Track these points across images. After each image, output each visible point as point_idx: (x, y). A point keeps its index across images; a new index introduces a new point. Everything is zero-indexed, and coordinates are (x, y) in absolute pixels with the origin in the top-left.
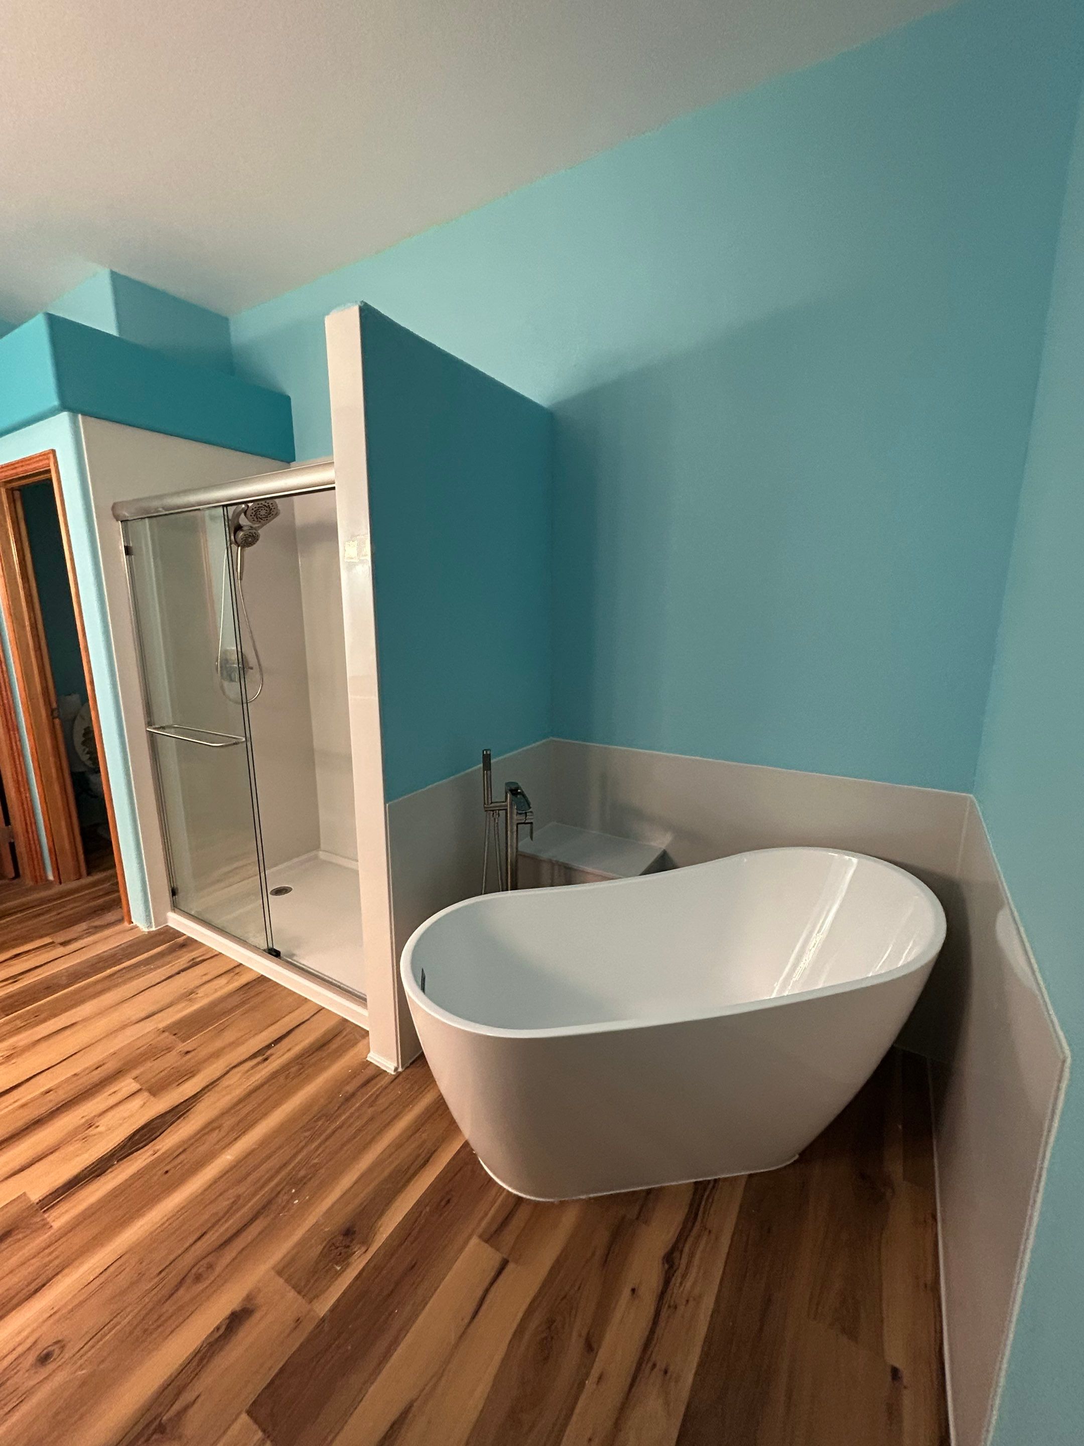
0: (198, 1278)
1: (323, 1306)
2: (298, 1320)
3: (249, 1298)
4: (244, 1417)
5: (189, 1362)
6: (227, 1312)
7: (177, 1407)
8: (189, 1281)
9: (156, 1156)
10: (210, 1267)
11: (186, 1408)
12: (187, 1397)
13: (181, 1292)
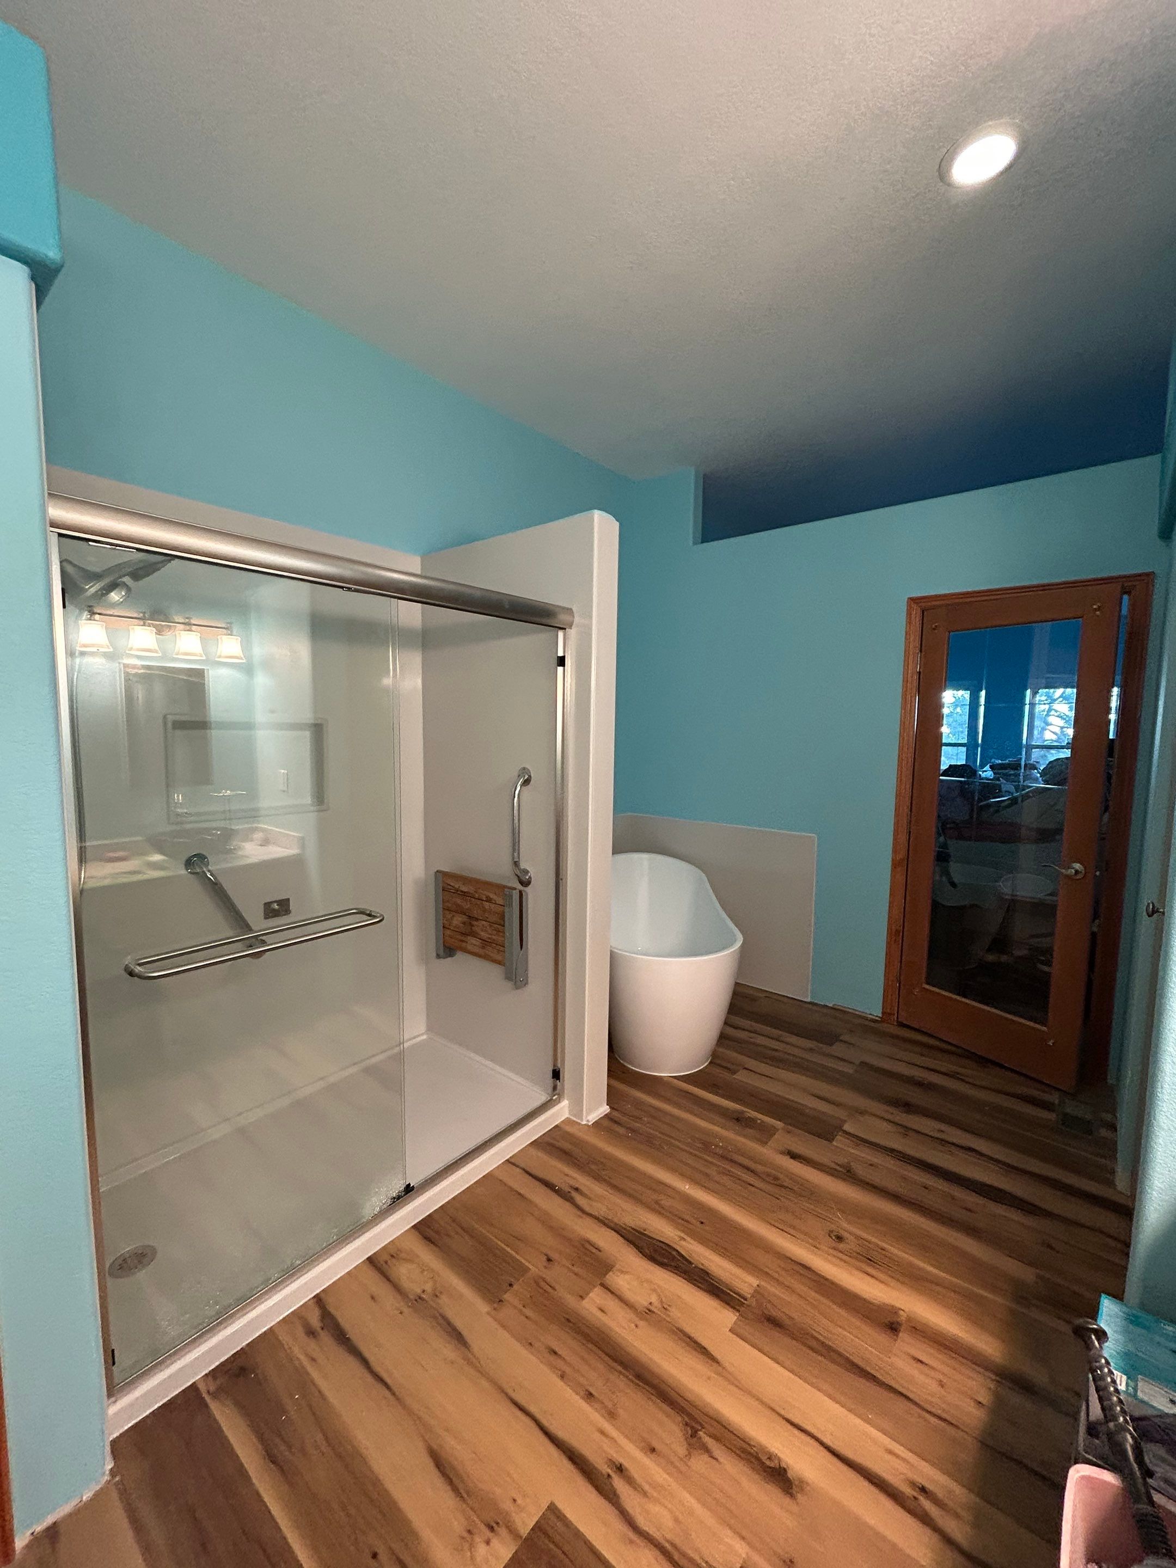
0: (776, 1178)
1: (779, 1124)
2: (789, 1132)
3: (782, 1153)
4: (834, 1143)
5: (818, 1169)
6: (792, 1161)
7: (838, 1168)
8: (778, 1182)
9: (685, 1237)
10: (769, 1175)
11: (837, 1164)
12: (833, 1165)
13: (785, 1184)
